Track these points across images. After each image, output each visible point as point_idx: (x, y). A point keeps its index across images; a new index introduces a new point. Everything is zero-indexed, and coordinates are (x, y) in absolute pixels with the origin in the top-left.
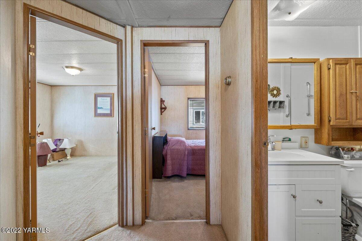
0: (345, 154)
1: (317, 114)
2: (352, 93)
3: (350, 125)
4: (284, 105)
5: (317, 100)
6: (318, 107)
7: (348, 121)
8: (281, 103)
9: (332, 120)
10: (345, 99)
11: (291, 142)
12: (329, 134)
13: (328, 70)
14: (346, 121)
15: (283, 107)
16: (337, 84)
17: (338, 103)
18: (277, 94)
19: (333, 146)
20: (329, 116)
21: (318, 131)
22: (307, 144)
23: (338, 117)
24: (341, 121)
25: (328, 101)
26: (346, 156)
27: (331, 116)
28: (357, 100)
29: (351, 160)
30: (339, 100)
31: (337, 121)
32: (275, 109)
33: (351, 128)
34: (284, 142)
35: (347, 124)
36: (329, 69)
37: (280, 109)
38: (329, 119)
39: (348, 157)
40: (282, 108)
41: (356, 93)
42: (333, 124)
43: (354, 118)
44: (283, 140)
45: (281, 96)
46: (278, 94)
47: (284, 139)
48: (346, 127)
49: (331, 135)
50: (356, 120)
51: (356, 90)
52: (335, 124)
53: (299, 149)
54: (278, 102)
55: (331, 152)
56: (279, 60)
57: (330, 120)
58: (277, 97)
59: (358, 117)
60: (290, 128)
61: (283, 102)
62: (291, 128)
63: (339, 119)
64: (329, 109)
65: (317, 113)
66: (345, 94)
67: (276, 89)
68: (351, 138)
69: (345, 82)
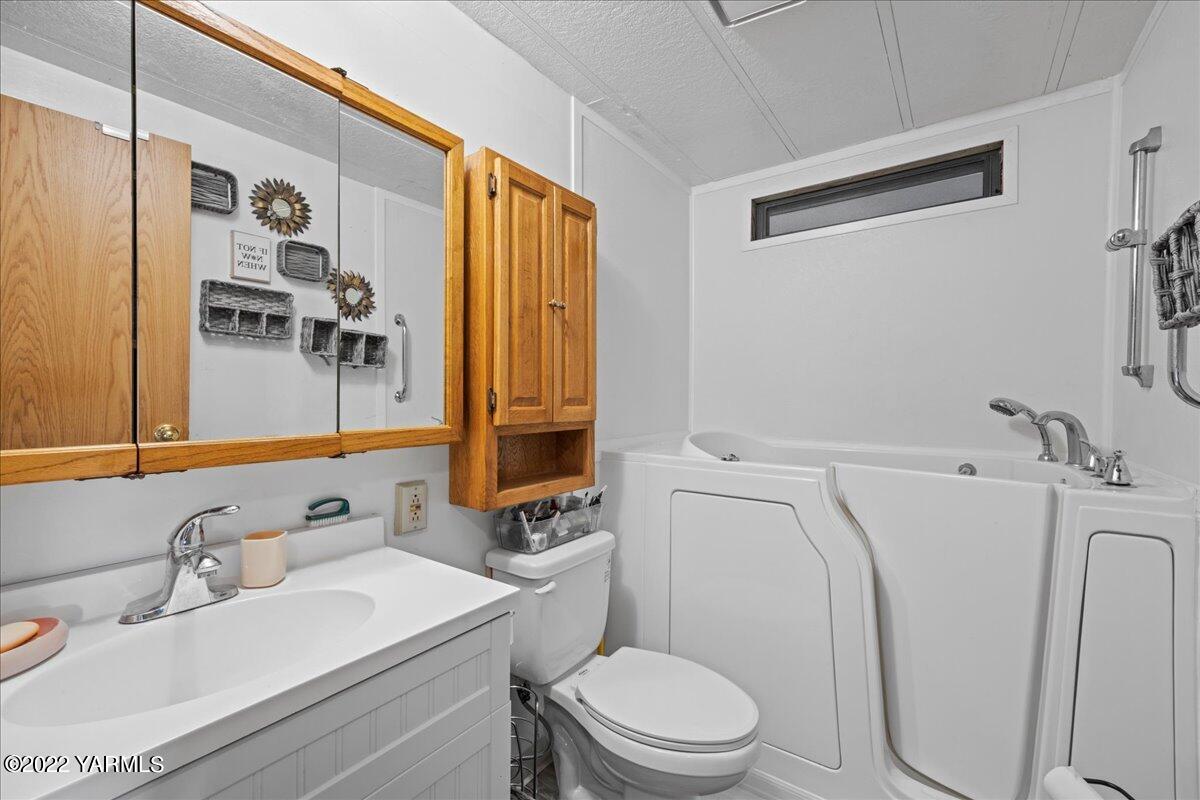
0: (534, 530)
1: (454, 380)
2: (552, 306)
3: (548, 423)
4: (384, 355)
5: (455, 320)
6: (458, 350)
7: (542, 408)
8: (375, 342)
9: (498, 408)
10: (536, 325)
11: (349, 520)
12: (488, 464)
13: (490, 198)
14: (539, 408)
15: (383, 363)
16: (516, 263)
17: (516, 340)
18: (360, 303)
19: (505, 509)
20: (492, 390)
21: (459, 451)
22: (418, 512)
23: (516, 393)
24: (524, 408)
25: (487, 325)
26: (536, 537)
27: (497, 389)
28: (564, 334)
29: (549, 548)
30: (521, 326)
31: (514, 408)
32: (355, 367)
33: (551, 433)
34: (313, 523)
35: (540, 421)
36: (492, 194)
37: (372, 368)
38: (489, 399)
39: (541, 541)
40: (378, 365)
41: (563, 308)
42: (503, 423)
43: (558, 398)
44: (311, 513)
45: (375, 315)
46: (364, 309)
47: (312, 507)
48: (538, 431)
49: (495, 466)
50: (562, 406)
51: (563, 299)
52: (507, 422)
53: (387, 544)
54: (361, 336)
55: (498, 529)
56: (262, 43)
57: (492, 408)
58: (362, 317)
59: (567, 396)
60: (334, 449)
61: (383, 339)
62: (336, 448)
63: (520, 400)
64: (490, 362)
65: (453, 375)
66: (536, 308)
67: (356, 282)
68: (552, 467)
69: (536, 260)
